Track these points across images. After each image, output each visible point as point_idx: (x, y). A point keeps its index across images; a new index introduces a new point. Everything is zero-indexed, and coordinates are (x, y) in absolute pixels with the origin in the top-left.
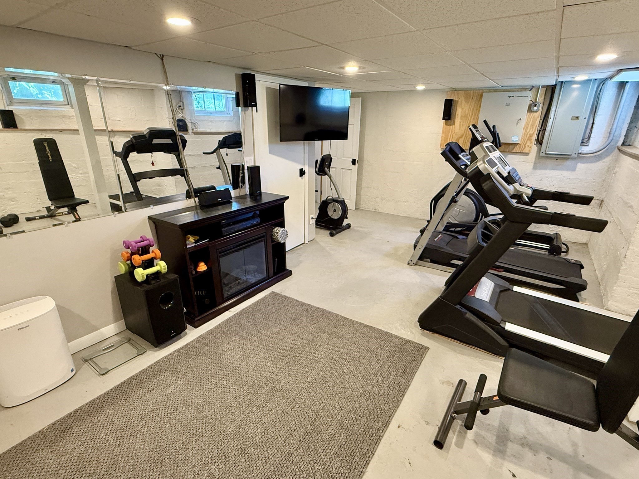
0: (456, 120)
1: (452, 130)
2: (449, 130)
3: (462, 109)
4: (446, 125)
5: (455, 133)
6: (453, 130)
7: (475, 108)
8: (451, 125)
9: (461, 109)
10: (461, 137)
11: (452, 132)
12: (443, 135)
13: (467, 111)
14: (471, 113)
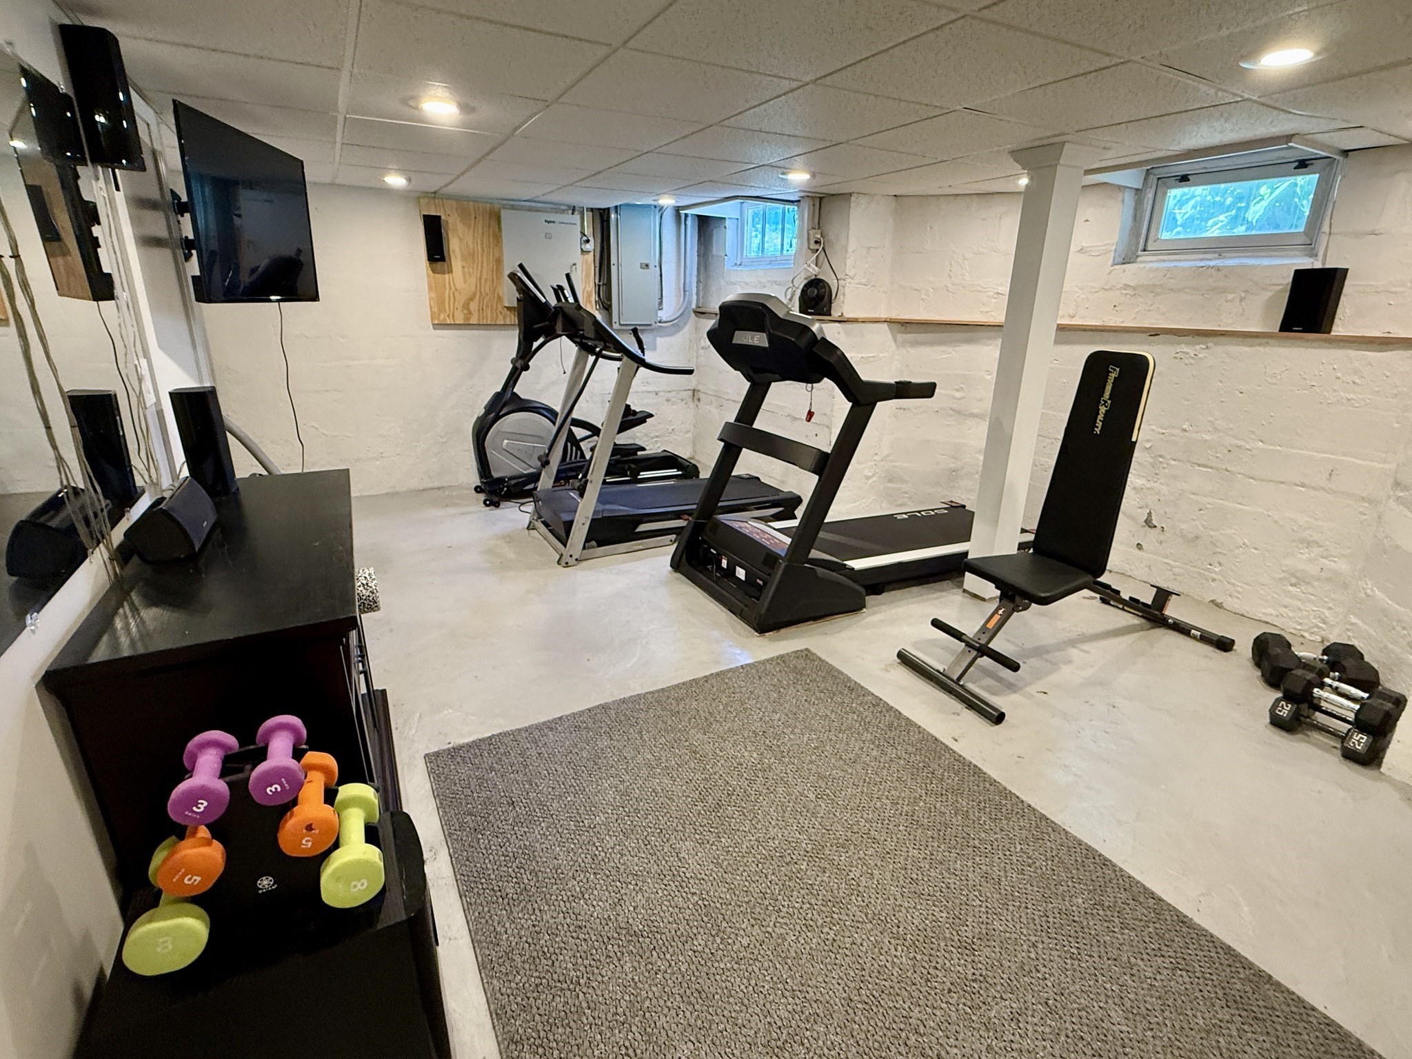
0: (453, 263)
1: (449, 284)
2: (444, 282)
3: (460, 239)
4: (433, 271)
5: (456, 290)
6: (452, 285)
7: (485, 241)
8: (444, 274)
9: (457, 239)
10: (471, 299)
11: (450, 288)
12: (433, 295)
13: (470, 244)
14: (480, 251)
